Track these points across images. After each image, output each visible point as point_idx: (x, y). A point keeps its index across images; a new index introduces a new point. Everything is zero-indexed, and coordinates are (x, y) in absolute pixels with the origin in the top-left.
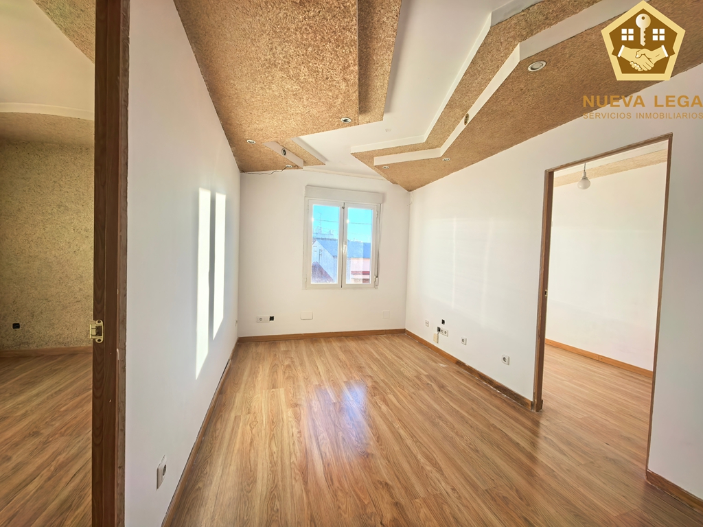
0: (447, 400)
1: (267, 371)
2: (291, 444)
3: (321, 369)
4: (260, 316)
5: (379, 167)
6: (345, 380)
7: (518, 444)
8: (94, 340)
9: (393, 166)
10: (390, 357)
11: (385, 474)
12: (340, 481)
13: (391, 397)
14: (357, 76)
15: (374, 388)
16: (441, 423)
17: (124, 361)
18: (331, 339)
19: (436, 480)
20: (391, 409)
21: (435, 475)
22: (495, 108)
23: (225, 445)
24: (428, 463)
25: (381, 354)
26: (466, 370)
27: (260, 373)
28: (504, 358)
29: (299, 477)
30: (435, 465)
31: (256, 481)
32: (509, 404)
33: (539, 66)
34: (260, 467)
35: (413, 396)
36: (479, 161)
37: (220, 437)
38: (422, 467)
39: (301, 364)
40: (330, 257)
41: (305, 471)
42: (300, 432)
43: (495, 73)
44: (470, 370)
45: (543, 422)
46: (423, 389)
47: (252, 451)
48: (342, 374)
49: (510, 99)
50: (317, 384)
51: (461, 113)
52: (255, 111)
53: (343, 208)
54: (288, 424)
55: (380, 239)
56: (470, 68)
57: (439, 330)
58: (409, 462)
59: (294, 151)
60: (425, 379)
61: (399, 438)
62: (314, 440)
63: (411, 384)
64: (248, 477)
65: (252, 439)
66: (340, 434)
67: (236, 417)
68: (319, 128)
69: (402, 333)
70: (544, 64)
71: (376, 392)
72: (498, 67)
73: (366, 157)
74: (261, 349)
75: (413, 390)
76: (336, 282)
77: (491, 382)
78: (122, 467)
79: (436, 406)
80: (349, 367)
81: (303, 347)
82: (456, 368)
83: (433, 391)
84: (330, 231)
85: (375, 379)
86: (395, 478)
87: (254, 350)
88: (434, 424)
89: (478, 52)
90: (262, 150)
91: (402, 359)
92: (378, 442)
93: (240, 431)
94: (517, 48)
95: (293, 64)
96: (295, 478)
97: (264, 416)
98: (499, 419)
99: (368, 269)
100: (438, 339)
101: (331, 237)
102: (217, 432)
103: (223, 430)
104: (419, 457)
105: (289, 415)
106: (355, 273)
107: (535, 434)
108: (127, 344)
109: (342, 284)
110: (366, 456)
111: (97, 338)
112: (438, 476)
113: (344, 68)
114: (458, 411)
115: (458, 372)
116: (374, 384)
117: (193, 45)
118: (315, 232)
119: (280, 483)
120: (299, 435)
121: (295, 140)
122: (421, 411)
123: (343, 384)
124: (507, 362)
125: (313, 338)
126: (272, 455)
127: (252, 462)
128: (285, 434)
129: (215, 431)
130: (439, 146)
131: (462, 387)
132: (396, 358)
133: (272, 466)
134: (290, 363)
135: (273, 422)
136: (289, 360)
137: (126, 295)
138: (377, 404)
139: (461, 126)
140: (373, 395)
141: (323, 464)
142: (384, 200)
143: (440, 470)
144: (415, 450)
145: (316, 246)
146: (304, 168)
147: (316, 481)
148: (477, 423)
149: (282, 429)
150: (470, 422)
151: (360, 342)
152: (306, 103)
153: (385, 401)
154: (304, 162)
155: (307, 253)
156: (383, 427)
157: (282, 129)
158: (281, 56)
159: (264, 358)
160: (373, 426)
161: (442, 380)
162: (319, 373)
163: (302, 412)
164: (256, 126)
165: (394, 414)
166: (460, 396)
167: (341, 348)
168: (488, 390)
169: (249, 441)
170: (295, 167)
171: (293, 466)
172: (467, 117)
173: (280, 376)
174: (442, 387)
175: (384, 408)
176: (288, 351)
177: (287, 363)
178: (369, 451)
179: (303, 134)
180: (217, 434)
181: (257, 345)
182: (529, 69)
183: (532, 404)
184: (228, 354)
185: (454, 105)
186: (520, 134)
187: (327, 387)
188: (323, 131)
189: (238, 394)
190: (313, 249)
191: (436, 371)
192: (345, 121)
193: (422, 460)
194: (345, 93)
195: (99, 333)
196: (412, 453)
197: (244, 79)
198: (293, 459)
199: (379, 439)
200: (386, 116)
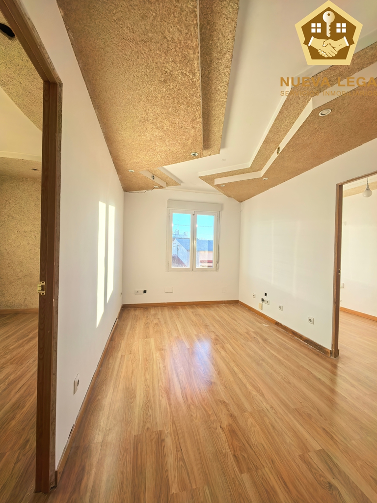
0: (268, 349)
1: (142, 327)
2: (159, 374)
3: (179, 326)
4: (137, 290)
5: (218, 186)
6: (196, 333)
7: (320, 379)
8: (40, 293)
9: (228, 185)
10: (227, 319)
11: (223, 396)
12: (192, 399)
13: (228, 346)
14: (202, 125)
15: (216, 339)
16: (264, 364)
17: (57, 307)
18: (186, 307)
19: (259, 401)
20: (228, 354)
21: (259, 398)
22: (298, 142)
23: (115, 373)
24: (254, 390)
25: (222, 317)
26: (283, 328)
27: (138, 328)
28: (310, 320)
29: (165, 395)
30: (259, 391)
31: (136, 396)
32: (314, 353)
33: (326, 112)
34: (138, 388)
35: (244, 345)
36: (290, 179)
37: (112, 368)
38: (250, 392)
39: (165, 323)
40: (185, 250)
41: (168, 392)
42: (165, 367)
43: (296, 119)
44: (285, 328)
45: (339, 365)
46: (251, 341)
47: (133, 377)
48: (194, 330)
49: (308, 135)
50: (176, 336)
51: (274, 146)
52: (134, 151)
53: (194, 215)
54: (156, 362)
55: (220, 237)
56: (278, 116)
57: (263, 300)
58: (240, 389)
59: (160, 176)
60: (253, 334)
61: (234, 373)
62: (174, 372)
63: (242, 337)
64: (130, 394)
65: (133, 370)
66: (192, 369)
67: (122, 356)
68: (177, 160)
69: (236, 303)
70: (330, 111)
71: (217, 342)
72: (298, 115)
73: (209, 179)
74: (138, 312)
75: (244, 342)
76: (189, 266)
77: (301, 337)
78: (55, 374)
79: (260, 352)
80: (198, 325)
81: (166, 312)
82: (276, 327)
83: (259, 342)
84: (185, 233)
85: (217, 333)
86: (231, 398)
87: (133, 313)
88: (258, 364)
89: (284, 105)
90: (138, 176)
91: (236, 320)
92: (219, 374)
93: (125, 365)
94: (311, 101)
95: (159, 119)
96: (162, 396)
97: (141, 356)
98: (306, 362)
99: (211, 259)
100: (262, 307)
101: (185, 237)
102: (110, 365)
103: (113, 364)
104: (248, 385)
105: (157, 355)
106: (202, 262)
107: (334, 373)
108: (59, 296)
109: (193, 268)
110: (211, 384)
111: (42, 292)
112: (261, 398)
113: (193, 120)
114: (276, 356)
115: (277, 330)
116: (216, 337)
117: (96, 110)
118: (174, 233)
119: (152, 398)
120: (164, 369)
121: (160, 169)
122: (249, 356)
123: (194, 337)
124: (312, 322)
125: (174, 306)
126: (146, 380)
127: (133, 385)
128: (155, 368)
129: (109, 364)
130: (260, 169)
131: (280, 340)
132: (232, 320)
133: (147, 388)
134: (158, 322)
135: (146, 360)
136: (157, 320)
137: (58, 266)
138: (218, 350)
139: (275, 156)
140: (215, 344)
141: (181, 387)
142: (222, 209)
143: (262, 395)
144: (245, 381)
145: (175, 243)
146: (167, 188)
147: (176, 398)
148: (290, 364)
149: (153, 365)
150: (285, 364)
151: (206, 309)
152: (167, 144)
153: (223, 348)
154: (167, 183)
155: (169, 247)
156: (222, 365)
157: (152, 162)
158: (152, 114)
159: (140, 318)
160: (215, 365)
161: (265, 335)
162: (178, 329)
163: (166, 354)
164: (135, 160)
165: (231, 357)
166: (278, 346)
167: (192, 312)
168: (300, 343)
169: (131, 371)
170: (161, 187)
171: (160, 388)
172: (279, 149)
173: (151, 331)
174: (265, 340)
175: (223, 353)
176: (156, 314)
177: (156, 321)
178: (212, 381)
179: (166, 165)
180: (110, 366)
181: (135, 310)
182: (320, 115)
183: (331, 353)
184: (116, 316)
185: (269, 141)
186: (318, 159)
187: (183, 338)
188: (179, 162)
189: (123, 341)
190: (173, 245)
191: (261, 329)
192: (194, 155)
193: (250, 387)
194: (193, 136)
195: (43, 290)
196: (243, 383)
197: (128, 130)
198: (161, 384)
199: (219, 373)
200: (222, 151)
